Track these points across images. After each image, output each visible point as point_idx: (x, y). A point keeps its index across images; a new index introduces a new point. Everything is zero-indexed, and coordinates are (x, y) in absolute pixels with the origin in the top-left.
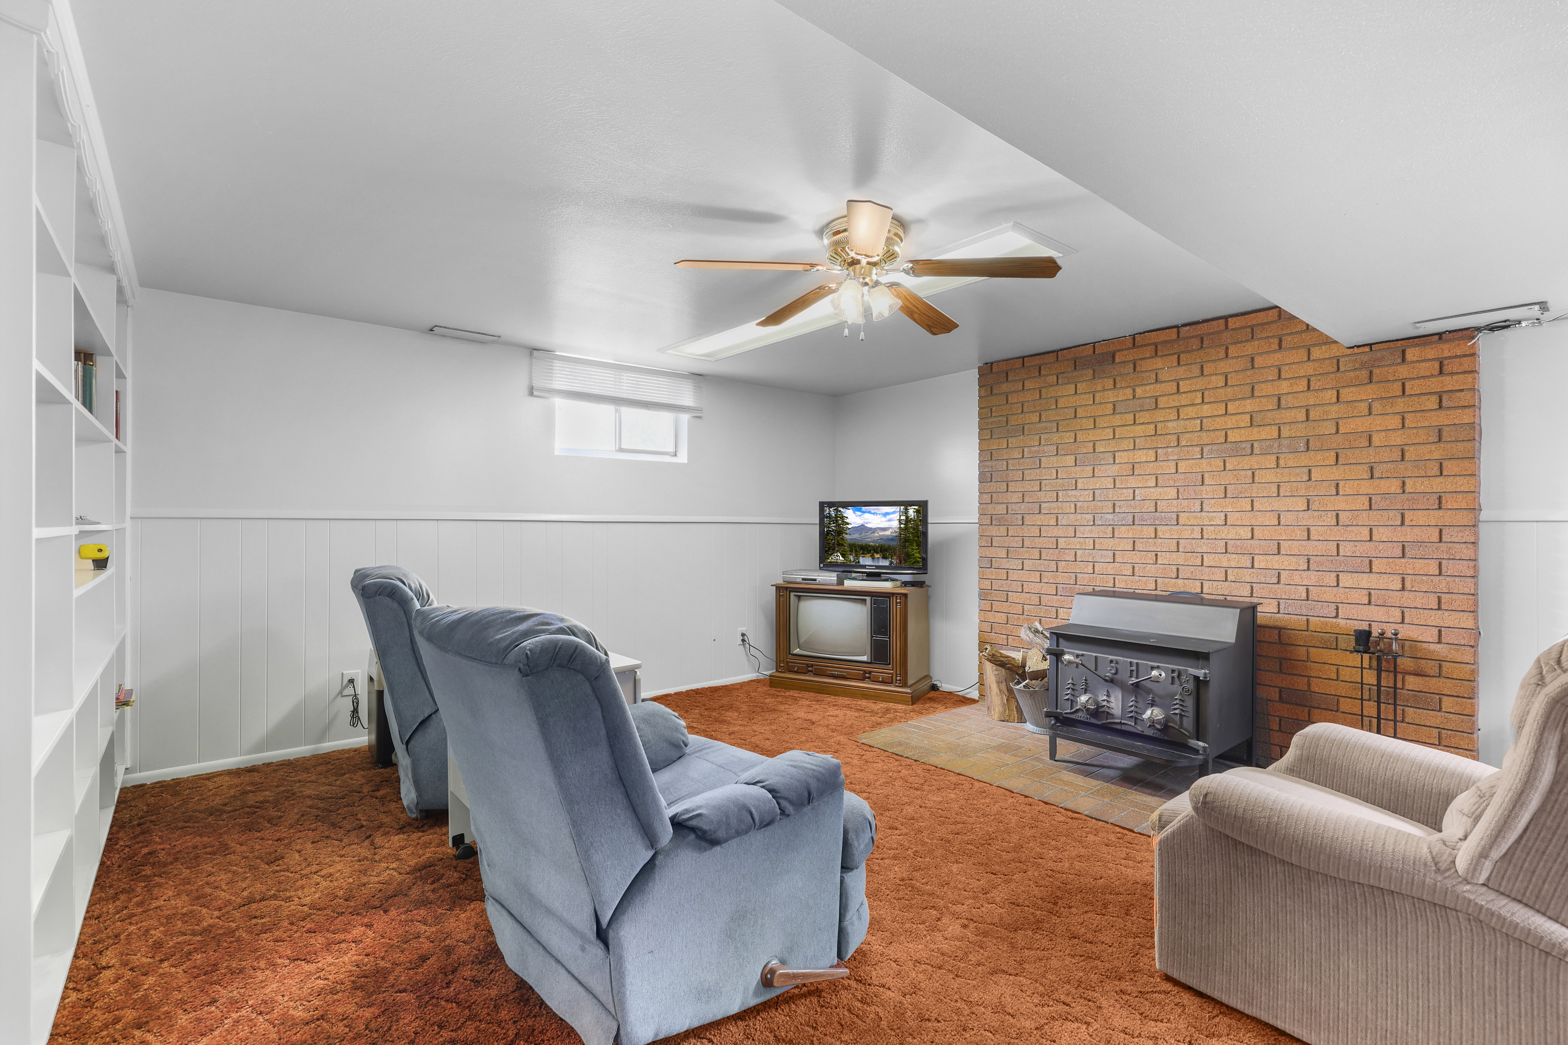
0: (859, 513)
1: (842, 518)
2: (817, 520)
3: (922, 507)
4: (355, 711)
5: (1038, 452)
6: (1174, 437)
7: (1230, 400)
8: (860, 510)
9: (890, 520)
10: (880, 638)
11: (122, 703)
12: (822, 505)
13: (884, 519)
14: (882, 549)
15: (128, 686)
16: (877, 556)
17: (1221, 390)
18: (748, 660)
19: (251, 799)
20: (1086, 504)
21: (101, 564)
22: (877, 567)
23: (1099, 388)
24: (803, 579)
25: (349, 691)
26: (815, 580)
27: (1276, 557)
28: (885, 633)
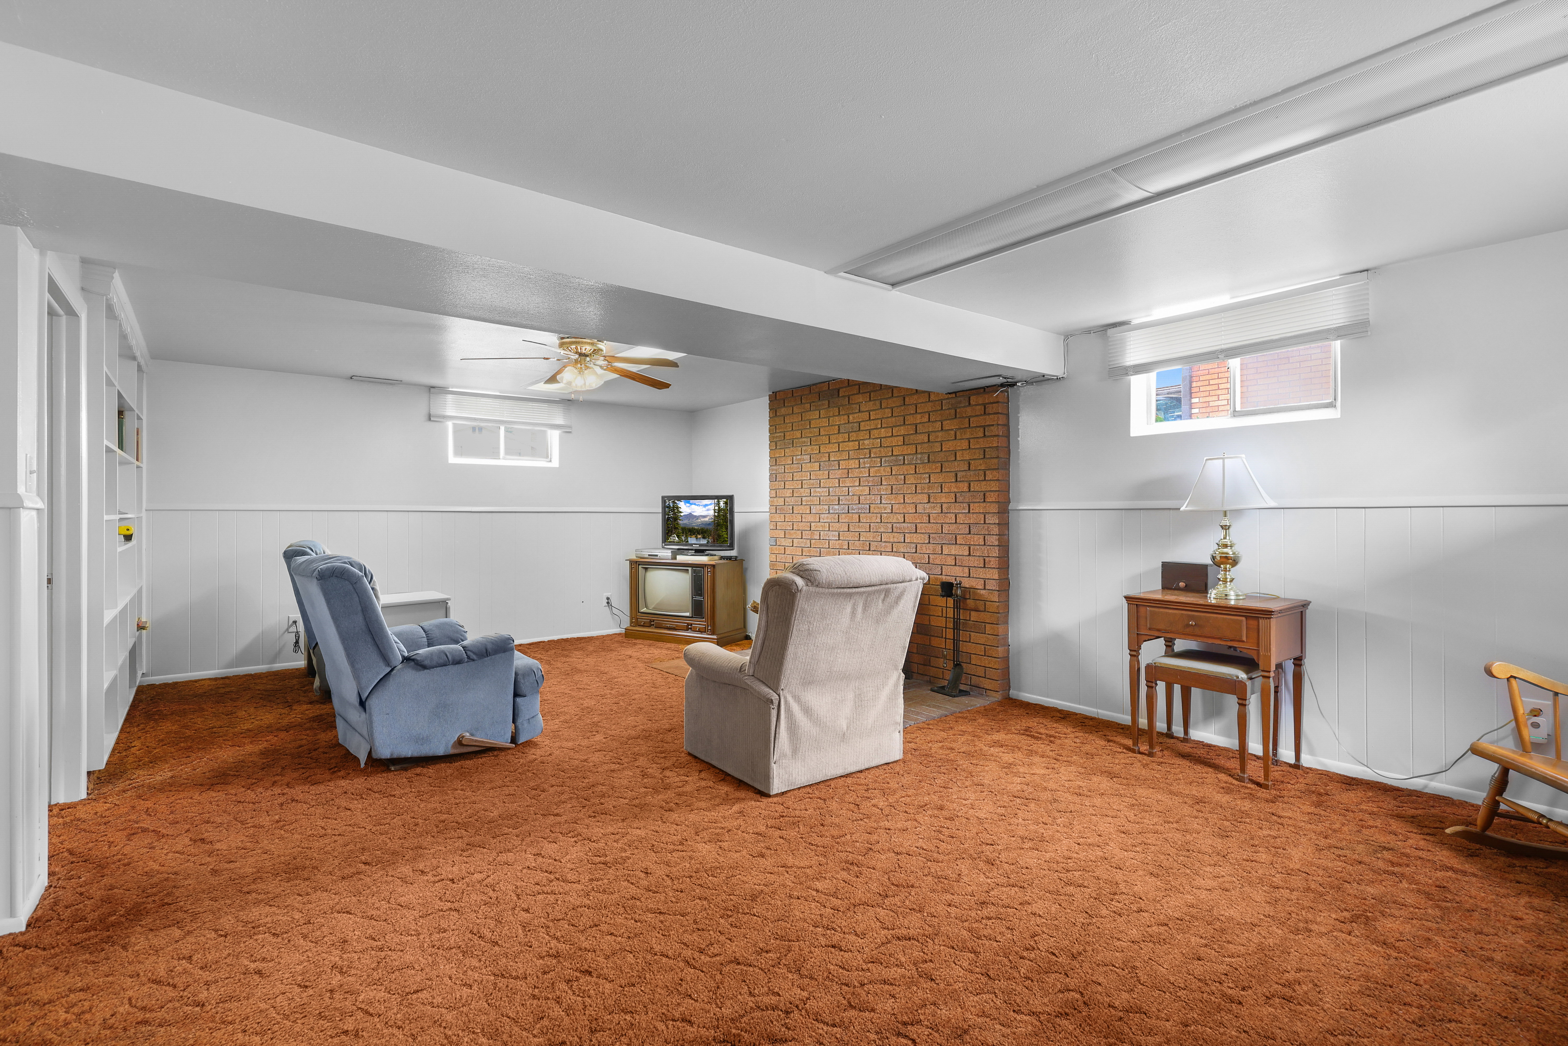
0: (688, 505)
1: (678, 508)
2: (660, 510)
3: (730, 499)
4: (297, 642)
5: (800, 459)
6: (868, 451)
7: (894, 426)
8: (689, 503)
9: (708, 510)
10: (698, 598)
11: (141, 627)
12: (664, 499)
13: (704, 509)
14: (701, 532)
15: (144, 620)
16: (699, 536)
17: (890, 419)
18: (613, 618)
19: (222, 691)
20: (825, 498)
21: (128, 538)
22: (701, 545)
23: (831, 414)
24: (649, 555)
25: (293, 629)
26: (657, 556)
27: (915, 535)
28: (700, 595)
